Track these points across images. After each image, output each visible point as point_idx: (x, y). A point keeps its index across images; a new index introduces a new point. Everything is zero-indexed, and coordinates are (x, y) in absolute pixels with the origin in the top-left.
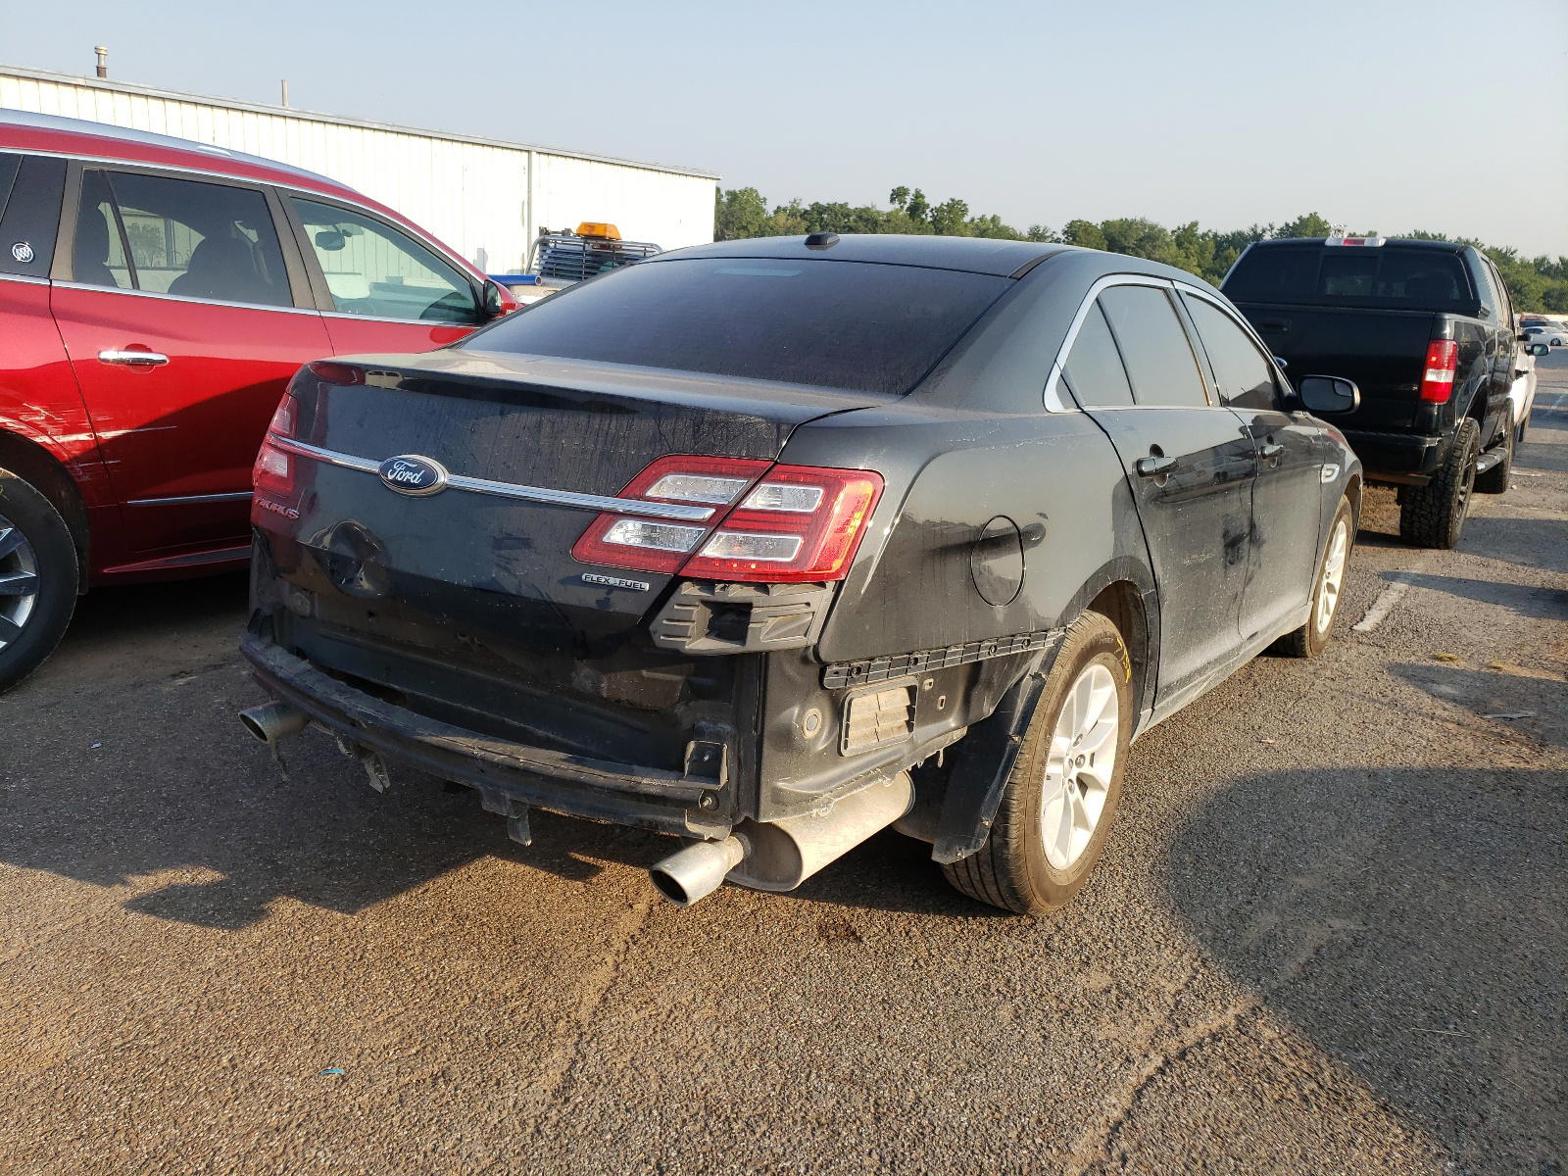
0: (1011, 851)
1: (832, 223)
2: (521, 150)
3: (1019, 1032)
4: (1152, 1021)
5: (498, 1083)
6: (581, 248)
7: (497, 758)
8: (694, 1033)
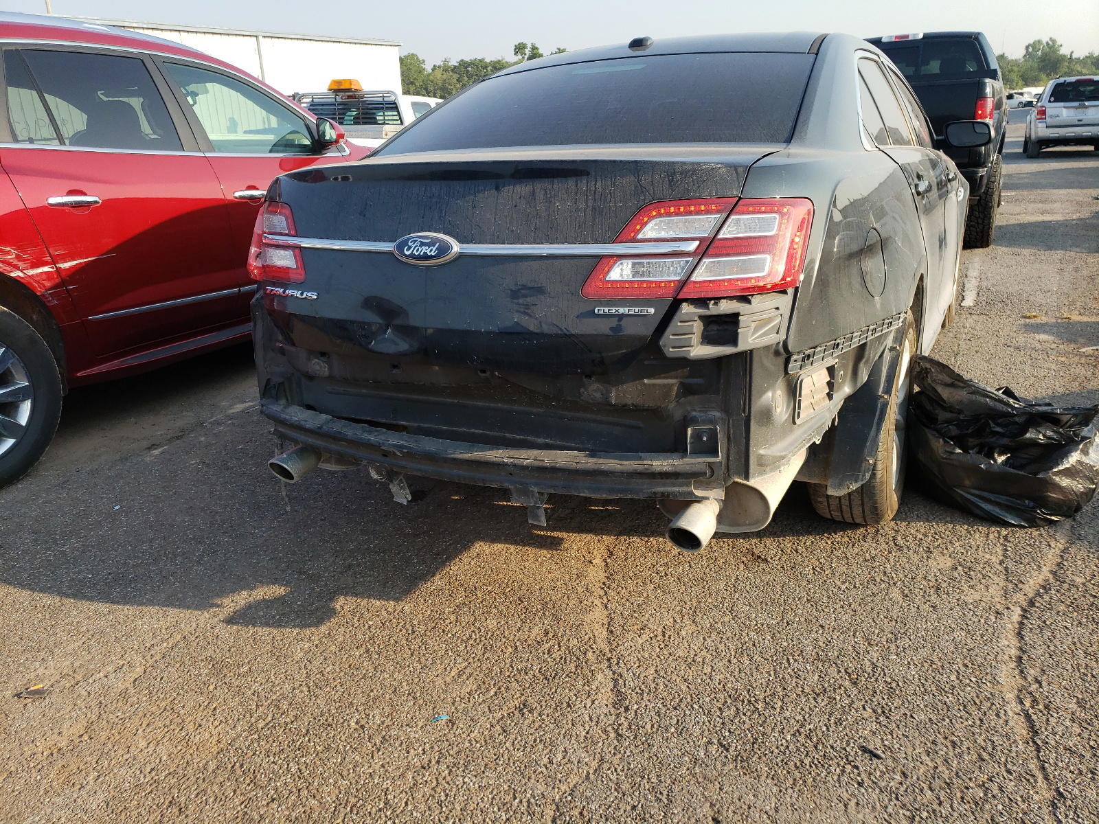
0: (878, 480)
1: (475, 74)
2: (251, 36)
3: (914, 606)
4: (997, 584)
5: (569, 706)
6: (334, 100)
7: (526, 462)
8: (689, 645)
